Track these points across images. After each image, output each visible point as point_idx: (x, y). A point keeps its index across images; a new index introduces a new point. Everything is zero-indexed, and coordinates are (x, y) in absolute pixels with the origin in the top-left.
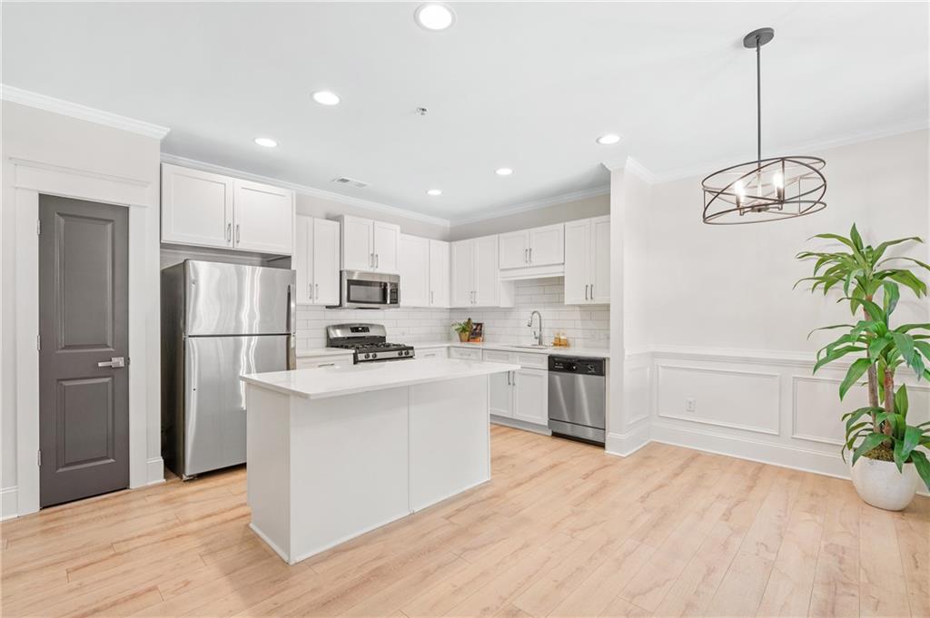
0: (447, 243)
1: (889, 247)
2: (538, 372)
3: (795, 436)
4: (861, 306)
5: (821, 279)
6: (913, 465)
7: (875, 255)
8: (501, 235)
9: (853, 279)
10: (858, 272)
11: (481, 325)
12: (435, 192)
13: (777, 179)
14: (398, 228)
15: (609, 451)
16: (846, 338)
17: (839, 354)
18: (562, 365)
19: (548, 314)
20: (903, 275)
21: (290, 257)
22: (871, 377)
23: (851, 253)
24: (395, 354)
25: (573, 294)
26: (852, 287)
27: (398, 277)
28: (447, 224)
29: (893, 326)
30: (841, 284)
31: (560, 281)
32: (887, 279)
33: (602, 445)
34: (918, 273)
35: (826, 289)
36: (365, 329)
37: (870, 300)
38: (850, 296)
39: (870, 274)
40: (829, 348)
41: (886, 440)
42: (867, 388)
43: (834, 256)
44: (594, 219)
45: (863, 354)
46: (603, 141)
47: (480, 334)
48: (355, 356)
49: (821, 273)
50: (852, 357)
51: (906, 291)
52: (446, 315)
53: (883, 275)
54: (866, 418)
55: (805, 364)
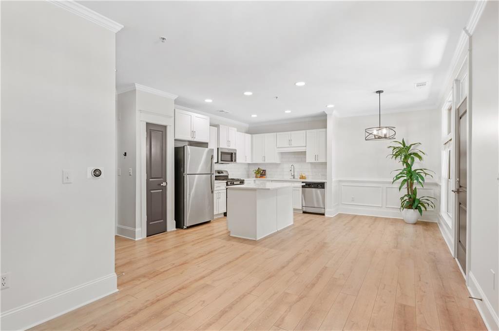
0: (250, 135)
1: (412, 146)
2: (298, 189)
3: (387, 206)
4: (405, 164)
5: (394, 155)
6: (417, 210)
7: (408, 148)
8: (278, 133)
9: (403, 155)
10: (404, 153)
11: (265, 170)
12: (254, 116)
13: (384, 131)
14: (236, 129)
15: (326, 215)
16: (401, 173)
17: (399, 178)
18: (308, 185)
19: (297, 166)
20: (416, 154)
21: (207, 143)
22: (408, 186)
23: (402, 147)
24: (239, 183)
25: (310, 158)
26: (403, 158)
27: (236, 150)
28: (247, 126)
29: (413, 170)
30: (400, 157)
31: (304, 153)
32: (412, 155)
33: (323, 214)
34: (420, 154)
35: (396, 158)
36: (222, 172)
37: (407, 162)
38: (402, 160)
39: (407, 154)
40: (396, 177)
41: (411, 203)
42: (406, 189)
43: (397, 148)
44: (318, 130)
45: (405, 178)
46: (328, 106)
47: (265, 175)
48: (227, 183)
49: (394, 153)
50: (402, 179)
51: (416, 159)
52: (247, 166)
53: (411, 154)
54: (406, 198)
55: (389, 183)
